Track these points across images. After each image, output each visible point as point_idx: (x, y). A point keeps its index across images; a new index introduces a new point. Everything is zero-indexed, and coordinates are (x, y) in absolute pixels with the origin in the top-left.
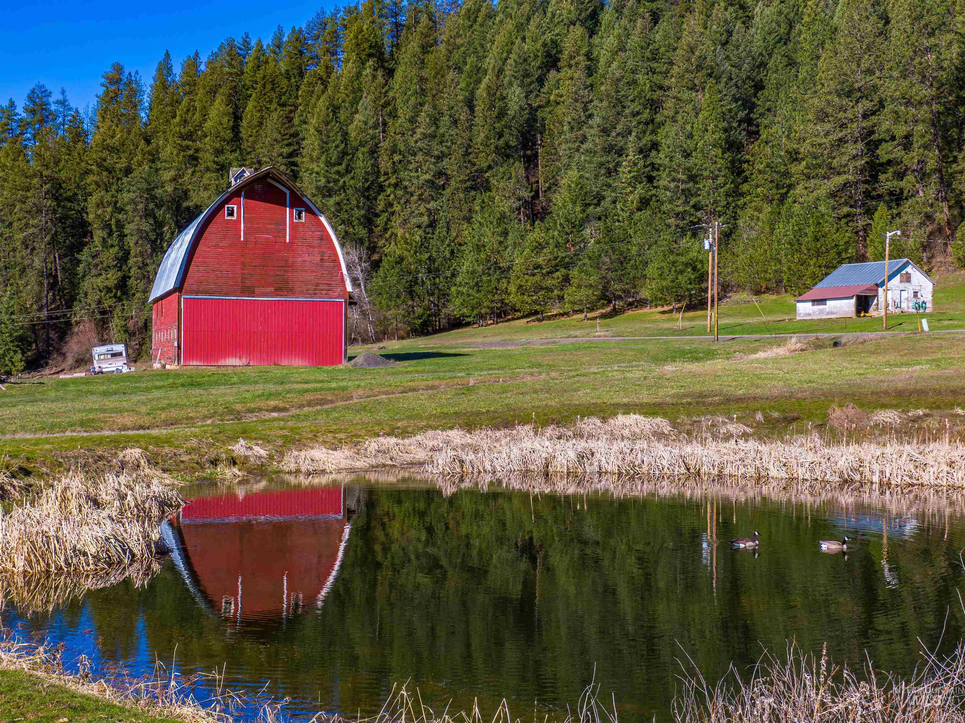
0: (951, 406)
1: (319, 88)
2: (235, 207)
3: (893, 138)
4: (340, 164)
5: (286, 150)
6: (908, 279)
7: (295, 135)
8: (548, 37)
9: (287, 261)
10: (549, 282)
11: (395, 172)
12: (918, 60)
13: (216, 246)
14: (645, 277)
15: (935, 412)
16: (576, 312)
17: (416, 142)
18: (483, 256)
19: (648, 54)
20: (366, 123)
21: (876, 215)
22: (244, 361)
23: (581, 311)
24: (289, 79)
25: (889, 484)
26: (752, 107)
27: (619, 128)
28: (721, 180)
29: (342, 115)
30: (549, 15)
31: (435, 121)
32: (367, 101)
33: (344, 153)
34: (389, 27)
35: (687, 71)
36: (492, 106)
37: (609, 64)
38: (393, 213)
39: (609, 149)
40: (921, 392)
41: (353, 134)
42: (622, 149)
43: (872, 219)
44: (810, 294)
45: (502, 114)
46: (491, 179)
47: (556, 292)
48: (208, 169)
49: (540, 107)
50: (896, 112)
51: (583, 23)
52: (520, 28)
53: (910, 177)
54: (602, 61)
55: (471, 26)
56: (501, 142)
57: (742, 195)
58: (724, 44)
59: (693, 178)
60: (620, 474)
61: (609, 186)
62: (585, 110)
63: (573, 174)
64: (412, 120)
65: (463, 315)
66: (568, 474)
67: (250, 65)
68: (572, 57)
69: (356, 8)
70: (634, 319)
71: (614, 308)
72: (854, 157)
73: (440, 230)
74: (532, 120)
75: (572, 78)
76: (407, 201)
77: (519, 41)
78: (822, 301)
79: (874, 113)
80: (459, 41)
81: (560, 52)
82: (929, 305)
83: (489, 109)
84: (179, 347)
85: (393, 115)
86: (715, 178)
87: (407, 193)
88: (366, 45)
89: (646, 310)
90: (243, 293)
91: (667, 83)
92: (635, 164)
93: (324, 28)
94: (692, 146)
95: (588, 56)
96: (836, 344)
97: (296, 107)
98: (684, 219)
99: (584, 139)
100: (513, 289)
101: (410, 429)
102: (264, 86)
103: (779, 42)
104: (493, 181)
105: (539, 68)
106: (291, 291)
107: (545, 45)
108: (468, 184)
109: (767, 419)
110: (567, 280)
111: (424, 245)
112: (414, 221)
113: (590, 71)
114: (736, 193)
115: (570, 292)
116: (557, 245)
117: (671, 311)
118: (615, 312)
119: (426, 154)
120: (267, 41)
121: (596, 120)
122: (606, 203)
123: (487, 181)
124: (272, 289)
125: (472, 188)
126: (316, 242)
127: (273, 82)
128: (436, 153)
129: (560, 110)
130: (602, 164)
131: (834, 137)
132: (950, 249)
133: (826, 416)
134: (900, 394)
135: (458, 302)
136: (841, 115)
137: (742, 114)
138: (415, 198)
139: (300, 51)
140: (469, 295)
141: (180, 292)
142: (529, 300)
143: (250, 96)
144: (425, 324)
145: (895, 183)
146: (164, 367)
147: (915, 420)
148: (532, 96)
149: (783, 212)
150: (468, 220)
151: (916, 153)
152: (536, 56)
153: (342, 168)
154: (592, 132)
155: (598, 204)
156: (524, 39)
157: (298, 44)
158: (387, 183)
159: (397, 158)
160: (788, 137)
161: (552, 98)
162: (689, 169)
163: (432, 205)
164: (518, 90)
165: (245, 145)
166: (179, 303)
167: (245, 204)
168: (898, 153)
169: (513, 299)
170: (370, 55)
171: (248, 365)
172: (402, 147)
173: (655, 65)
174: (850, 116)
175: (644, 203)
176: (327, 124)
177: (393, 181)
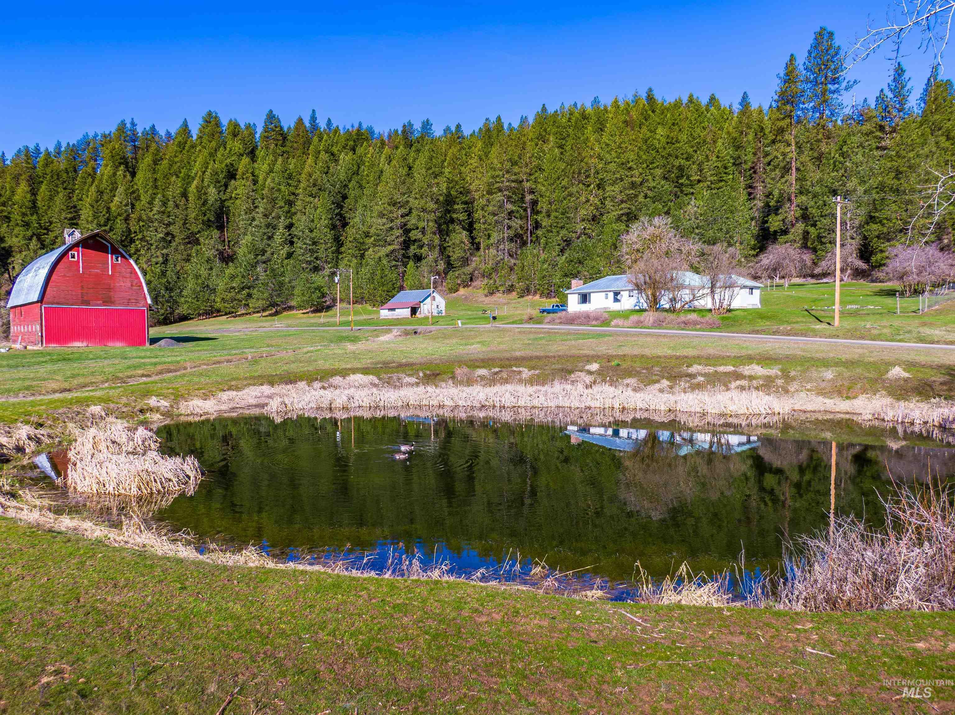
0: (511, 366)
1: (90, 180)
2: (76, 253)
3: (417, 228)
4: (106, 226)
5: (69, 216)
6: (434, 299)
7: (75, 207)
8: (228, 161)
9: (110, 285)
10: (239, 296)
11: (140, 232)
12: (429, 190)
13: (64, 276)
14: (293, 295)
15: (503, 369)
16: (254, 313)
17: (154, 215)
18: (200, 281)
19: (286, 175)
20: (121, 203)
21: (408, 266)
22: (85, 344)
23: (258, 312)
24: (68, 173)
25: (504, 407)
26: (341, 207)
27: (273, 215)
28: (329, 245)
29: (105, 197)
30: (228, 149)
31: (164, 204)
32: (121, 189)
33: (108, 219)
34: (130, 148)
35: (308, 186)
36: (199, 198)
37: (265, 180)
38: (139, 255)
39: (268, 226)
40: (493, 360)
41: (113, 209)
42: (275, 225)
43: (406, 267)
44: (386, 306)
45: (205, 203)
46: (200, 239)
47: (243, 302)
48: (17, 225)
49: (225, 200)
50: (419, 216)
51: (248, 154)
52: (212, 155)
53: (426, 248)
54: (261, 177)
55: (181, 151)
56: (205, 218)
57: (341, 253)
58: (327, 173)
59: (314, 243)
60: (370, 407)
61: (269, 245)
62: (253, 204)
63: (249, 238)
64: (150, 203)
65: (189, 314)
66: (343, 408)
67: (41, 163)
68: (244, 174)
69: (109, 134)
70: (288, 317)
71: (276, 311)
72: (397, 237)
73: (170, 265)
74: (222, 207)
75: (244, 186)
76: (148, 249)
77: (212, 162)
78: (393, 309)
79: (407, 215)
80: (176, 159)
81: (237, 170)
82: (444, 312)
83: (198, 199)
84: (42, 336)
85: (138, 198)
86: (326, 243)
87: (148, 244)
88: (118, 157)
89: (294, 312)
90: (83, 303)
91: (297, 192)
92: (284, 234)
93: (89, 145)
94: (314, 226)
95: (253, 174)
96: (416, 333)
97: (73, 191)
98: (310, 264)
99: (253, 219)
100: (218, 300)
101: (239, 386)
102: (52, 177)
103: (354, 174)
104: (201, 240)
105: (224, 178)
106: (112, 303)
107: (227, 166)
108: (187, 240)
109: (425, 375)
110: (249, 296)
111: (163, 273)
112: (154, 260)
113: (255, 182)
114: (338, 252)
115: (252, 303)
116: (243, 277)
117: (307, 313)
118: (277, 313)
119: (160, 222)
120: (51, 149)
121: (261, 210)
122: (268, 255)
123: (197, 239)
124: (101, 302)
125: (189, 243)
126: (128, 275)
127: (58, 175)
128: (166, 222)
129: (238, 202)
130: (265, 233)
131: (388, 226)
132: (444, 284)
133: (453, 373)
134: (483, 360)
135: (185, 306)
136: (391, 215)
137: (337, 211)
138: (154, 247)
139: (74, 157)
140: (192, 303)
141: (41, 303)
142: (228, 306)
143: (42, 182)
144: (165, 319)
145: (418, 250)
146: (26, 348)
147: (496, 373)
148: (222, 193)
149: (363, 263)
150: (188, 260)
151: (429, 236)
152: (222, 172)
153: (107, 228)
154: (259, 216)
155: (263, 255)
156: (214, 161)
157: (73, 153)
158: (136, 238)
159: (141, 224)
160: (363, 225)
161: (233, 195)
162: (313, 239)
163: (165, 251)
164: (214, 190)
165: (40, 211)
166: (41, 310)
167: (82, 251)
168: (420, 236)
169: (218, 305)
170: (120, 164)
171: (87, 346)
172: (144, 217)
173: (291, 182)
174: (395, 216)
175: (290, 255)
176: (97, 202)
177: (140, 236)
